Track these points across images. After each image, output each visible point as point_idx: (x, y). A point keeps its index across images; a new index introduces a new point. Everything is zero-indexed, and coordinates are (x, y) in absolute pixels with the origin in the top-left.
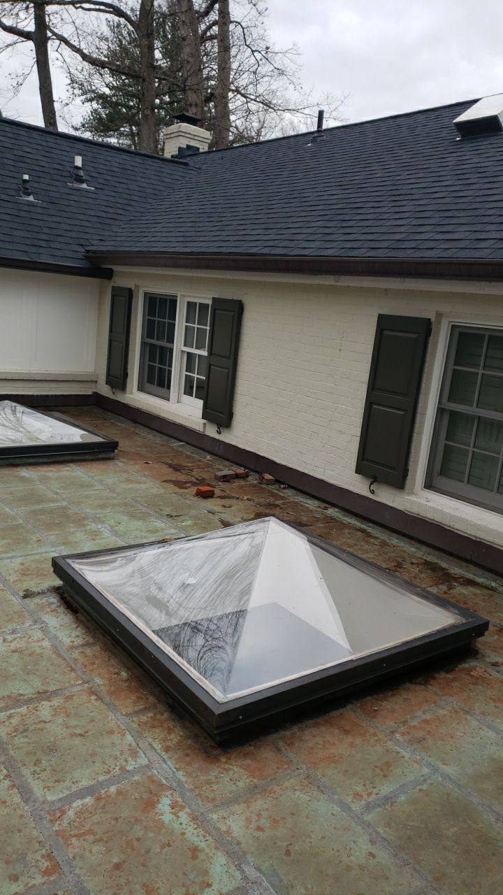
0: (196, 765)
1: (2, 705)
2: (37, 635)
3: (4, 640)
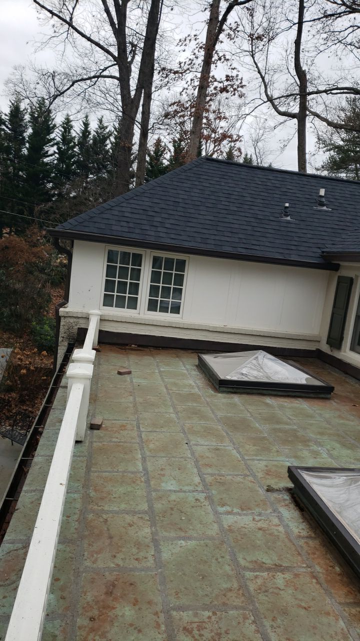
1: (251, 567)
2: (276, 521)
3: (254, 519)
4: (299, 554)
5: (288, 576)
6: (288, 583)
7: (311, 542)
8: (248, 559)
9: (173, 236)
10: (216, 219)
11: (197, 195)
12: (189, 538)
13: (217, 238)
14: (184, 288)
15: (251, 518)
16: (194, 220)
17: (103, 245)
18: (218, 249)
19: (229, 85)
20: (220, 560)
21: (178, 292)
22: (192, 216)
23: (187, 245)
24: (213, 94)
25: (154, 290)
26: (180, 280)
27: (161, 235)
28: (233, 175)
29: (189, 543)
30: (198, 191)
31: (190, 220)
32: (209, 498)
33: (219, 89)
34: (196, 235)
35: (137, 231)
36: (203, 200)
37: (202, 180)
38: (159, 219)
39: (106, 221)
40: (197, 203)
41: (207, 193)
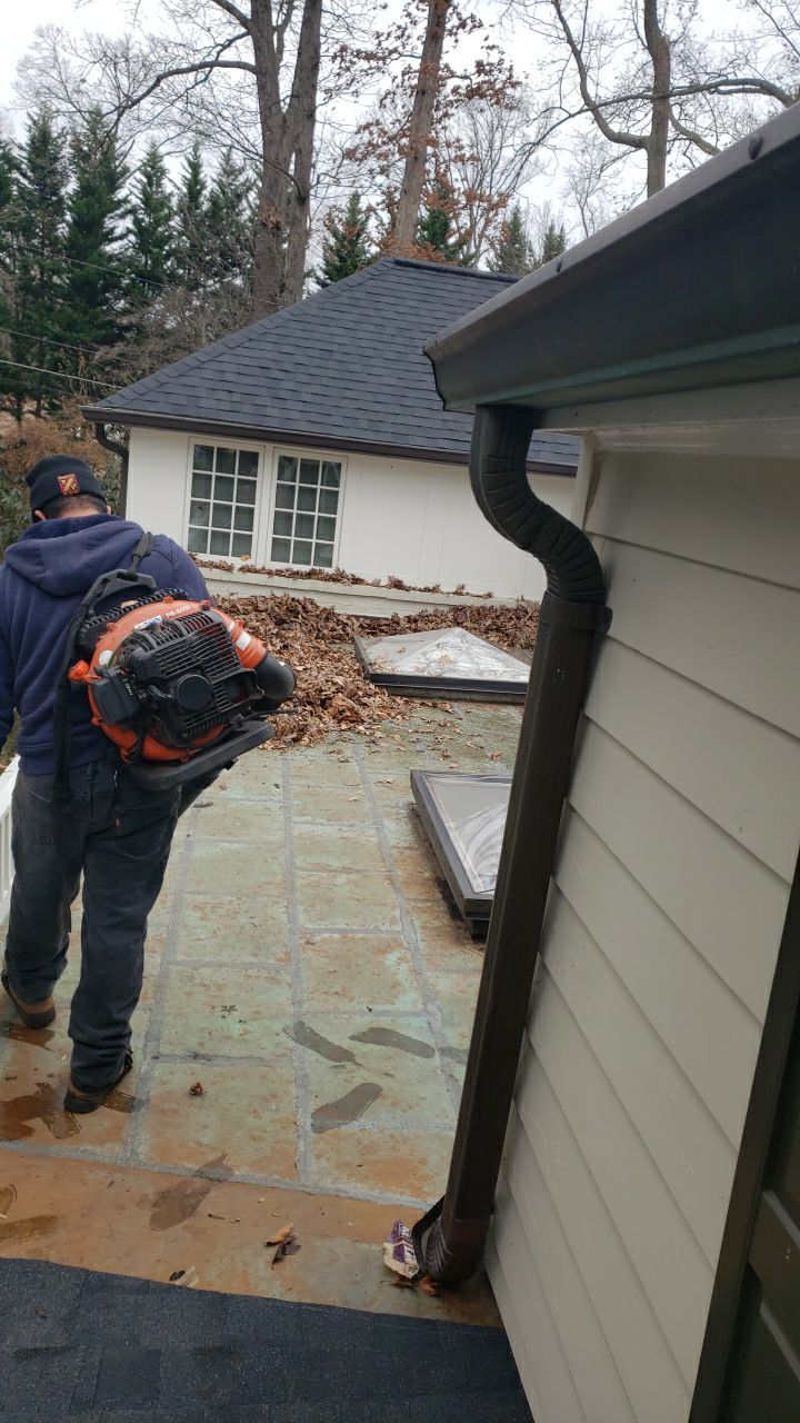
0: (440, 943)
1: (310, 867)
2: (373, 832)
3: (340, 830)
4: (384, 860)
5: (353, 876)
6: (349, 882)
7: (407, 852)
8: (308, 861)
9: (313, 417)
10: (401, 383)
11: (369, 336)
12: (236, 842)
13: (400, 420)
14: (338, 517)
15: (337, 828)
16: (359, 386)
17: (187, 435)
18: (401, 442)
19: (484, 82)
20: (270, 860)
21: (329, 526)
22: (356, 377)
23: (340, 434)
24: (451, 102)
25: (282, 522)
26: (331, 501)
27: (293, 415)
28: (445, 294)
29: (235, 845)
30: (372, 328)
31: (351, 385)
32: (286, 808)
33: (462, 91)
34: (359, 414)
35: (247, 408)
36: (381, 346)
37: (380, 306)
38: (291, 385)
39: (190, 392)
40: (368, 352)
41: (390, 331)
